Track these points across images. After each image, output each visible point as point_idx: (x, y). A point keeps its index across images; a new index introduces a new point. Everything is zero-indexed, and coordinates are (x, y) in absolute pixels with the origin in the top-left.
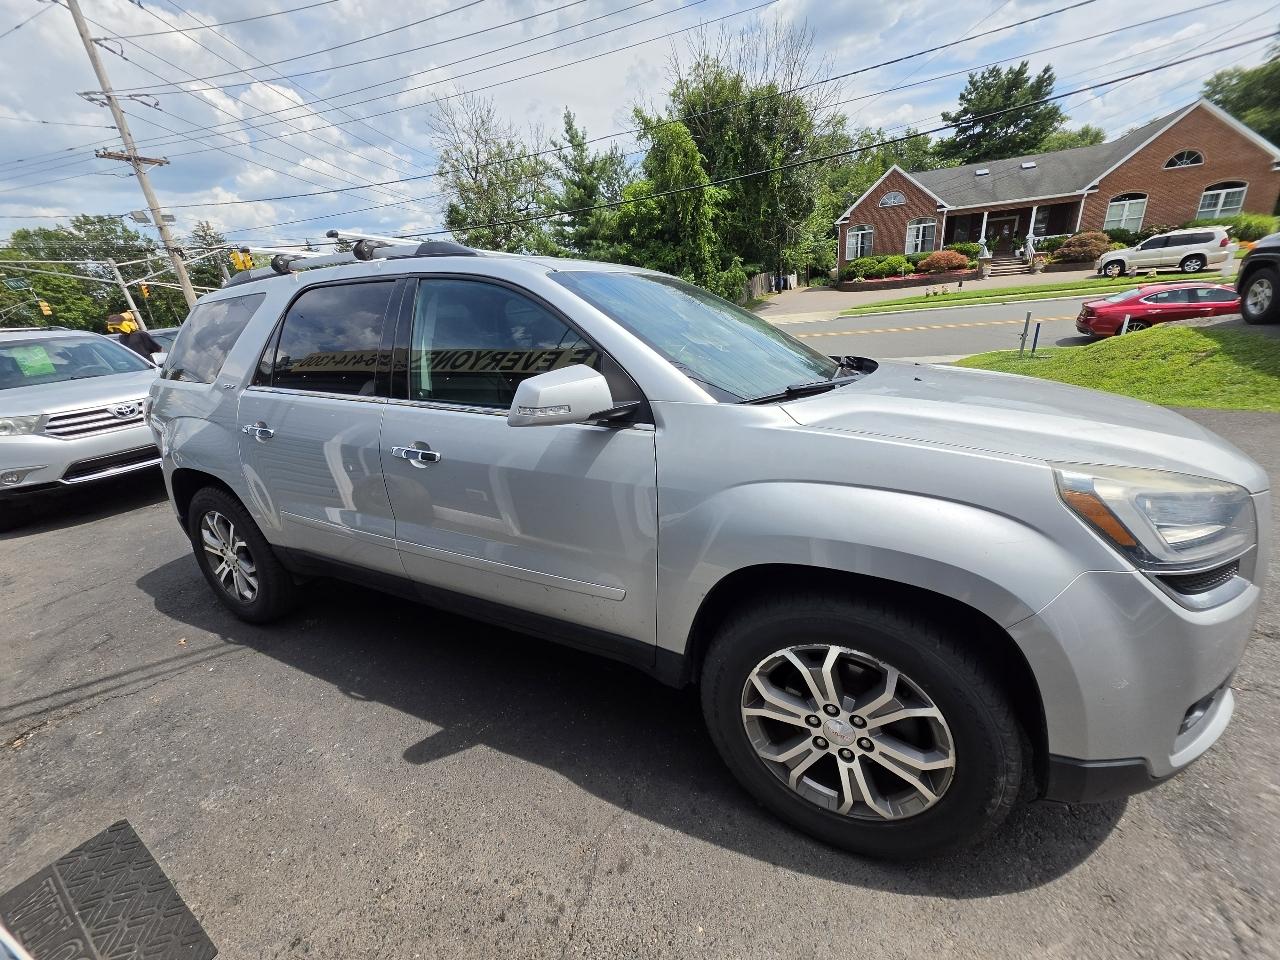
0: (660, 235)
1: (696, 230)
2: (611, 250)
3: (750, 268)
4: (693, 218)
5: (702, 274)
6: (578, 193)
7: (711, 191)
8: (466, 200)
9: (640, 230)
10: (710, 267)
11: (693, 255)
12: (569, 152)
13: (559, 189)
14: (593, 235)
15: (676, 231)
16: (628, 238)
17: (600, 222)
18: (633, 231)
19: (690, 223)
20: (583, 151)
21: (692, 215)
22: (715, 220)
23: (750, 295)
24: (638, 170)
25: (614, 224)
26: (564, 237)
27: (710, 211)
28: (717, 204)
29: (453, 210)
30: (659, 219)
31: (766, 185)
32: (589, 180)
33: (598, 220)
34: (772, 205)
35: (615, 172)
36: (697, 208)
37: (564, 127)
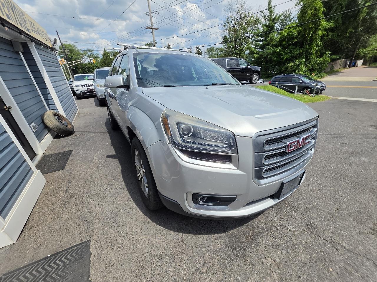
0: (295, 44)
1: (312, 41)
2: (273, 50)
3: (334, 56)
4: (312, 36)
5: (309, 59)
6: (266, 29)
7: (324, 24)
8: (230, 34)
9: (287, 43)
10: (314, 56)
11: (307, 51)
12: (267, 13)
13: (261, 28)
14: (268, 45)
15: (303, 42)
16: (281, 45)
17: (272, 40)
18: (284, 43)
19: (310, 38)
20: (272, 13)
21: (312, 35)
22: (322, 37)
23: (332, 68)
24: (296, 18)
25: (278, 40)
26: (258, 46)
27: (320, 33)
28: (326, 30)
29: (225, 38)
30: (297, 37)
31: (356, 19)
32: (272, 24)
33: (271, 39)
34: (356, 28)
35: (286, 20)
36: (314, 32)
37: (268, 4)
